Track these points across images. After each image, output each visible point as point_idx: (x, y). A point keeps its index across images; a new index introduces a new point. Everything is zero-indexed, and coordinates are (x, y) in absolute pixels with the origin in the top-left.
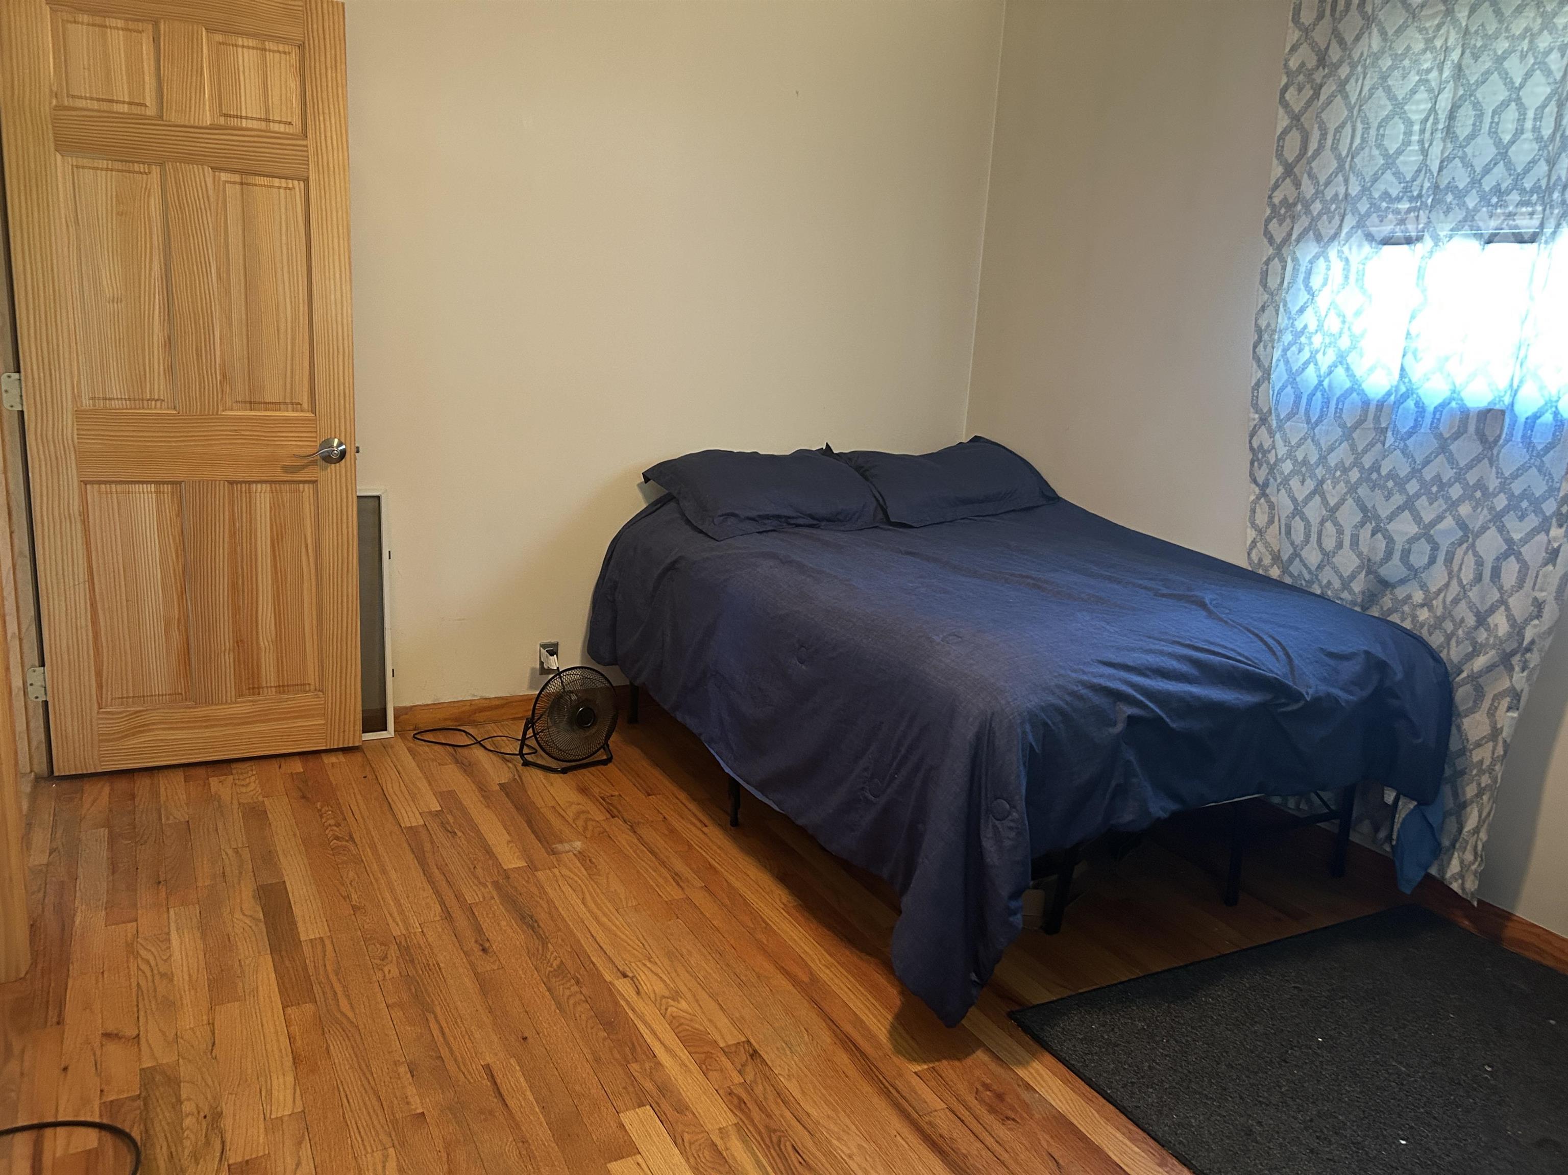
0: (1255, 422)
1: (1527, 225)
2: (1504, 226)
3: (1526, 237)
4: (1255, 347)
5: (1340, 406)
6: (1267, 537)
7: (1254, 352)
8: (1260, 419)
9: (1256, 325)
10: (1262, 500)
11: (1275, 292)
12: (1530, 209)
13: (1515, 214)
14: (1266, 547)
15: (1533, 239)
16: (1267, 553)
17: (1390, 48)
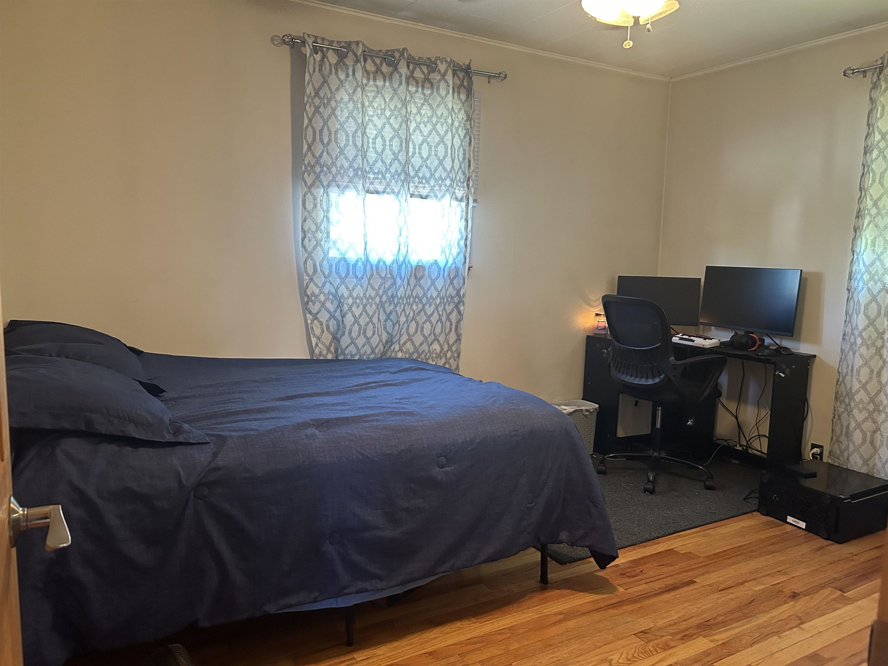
0: (307, 281)
1: (424, 192)
2: (415, 191)
3: (424, 197)
4: (303, 241)
5: (338, 267)
6: (323, 340)
7: (302, 243)
8: (310, 279)
9: (302, 229)
10: (315, 321)
11: (311, 211)
12: (423, 185)
13: (418, 187)
14: (323, 345)
15: (426, 197)
16: (324, 348)
17: (334, 97)
